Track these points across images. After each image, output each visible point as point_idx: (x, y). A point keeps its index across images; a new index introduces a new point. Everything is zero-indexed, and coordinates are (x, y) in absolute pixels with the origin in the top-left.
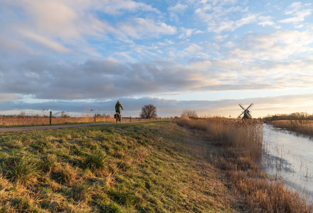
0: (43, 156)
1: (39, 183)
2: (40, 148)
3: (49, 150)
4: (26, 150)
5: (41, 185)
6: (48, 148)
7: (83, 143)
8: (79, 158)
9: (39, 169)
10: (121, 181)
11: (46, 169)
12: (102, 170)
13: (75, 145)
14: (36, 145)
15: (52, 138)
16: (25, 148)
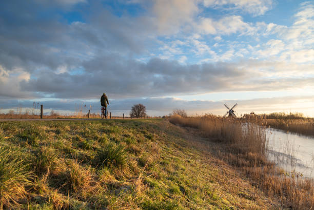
0: (34, 150)
1: (28, 196)
2: (29, 138)
3: (44, 141)
4: (8, 140)
5: (33, 200)
6: (41, 139)
7: (86, 134)
8: (86, 152)
9: (27, 169)
10: (152, 186)
11: (40, 169)
12: (122, 169)
13: (78, 136)
14: (24, 135)
15: (45, 128)
16: (6, 138)
